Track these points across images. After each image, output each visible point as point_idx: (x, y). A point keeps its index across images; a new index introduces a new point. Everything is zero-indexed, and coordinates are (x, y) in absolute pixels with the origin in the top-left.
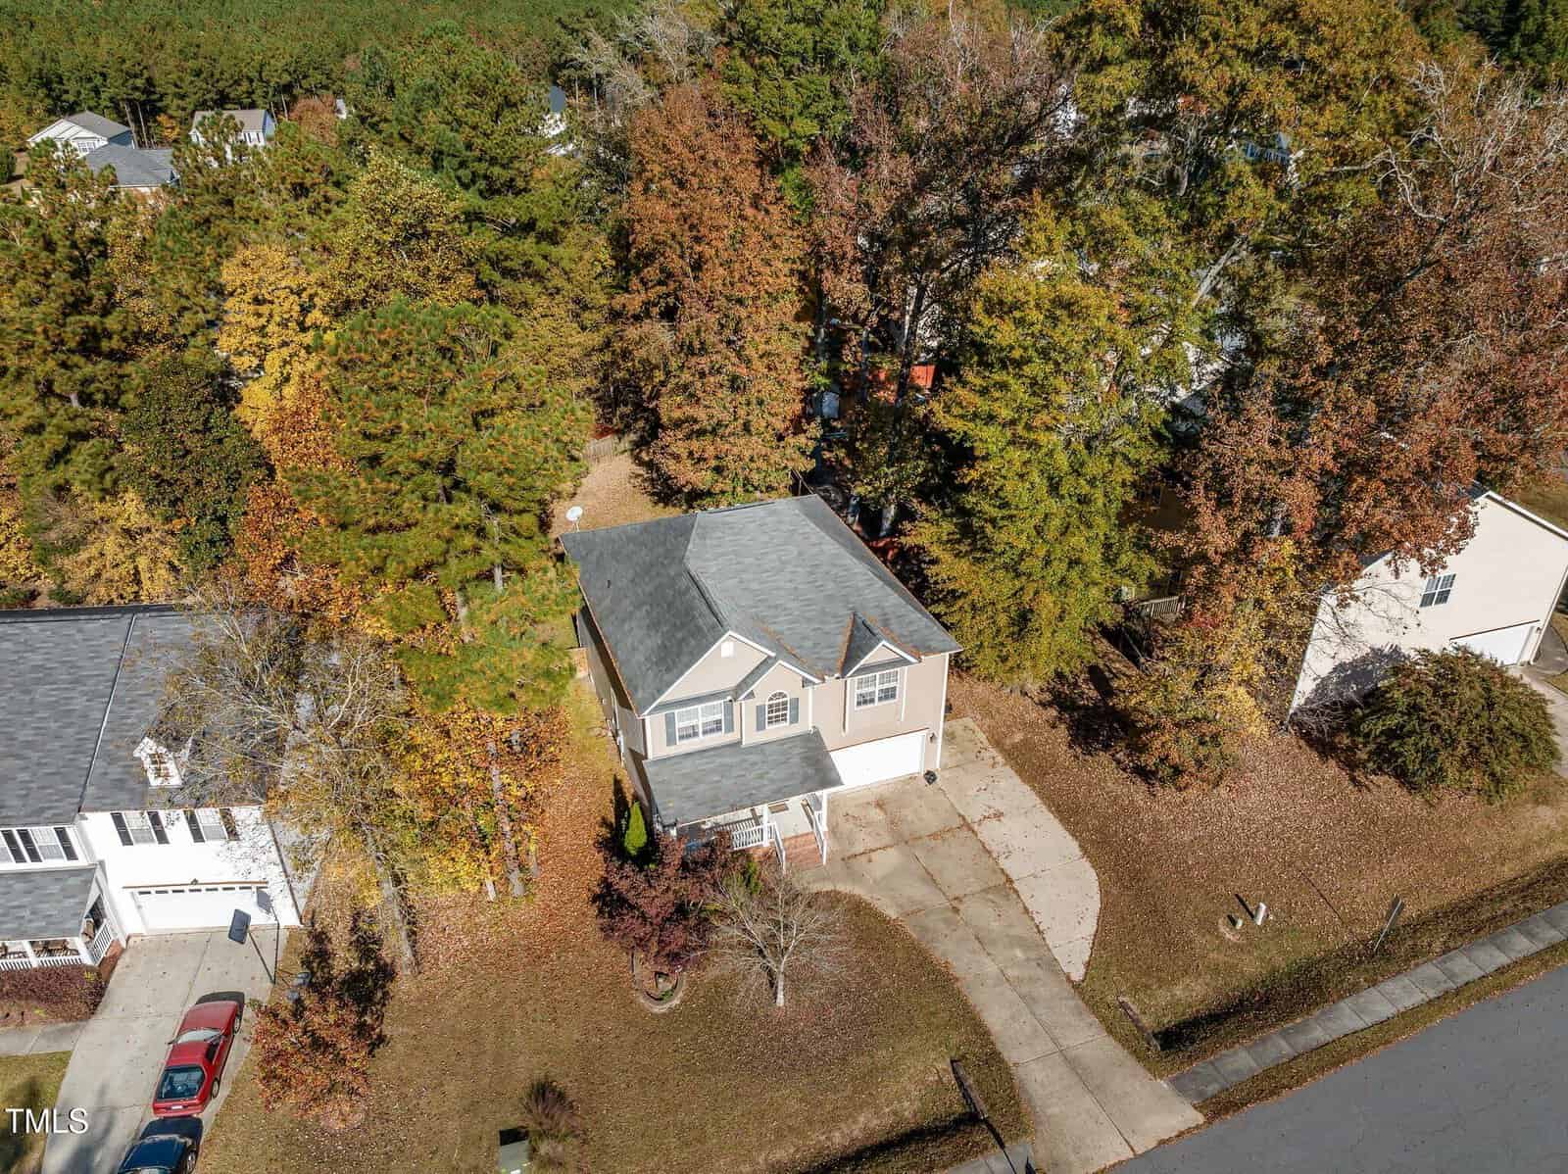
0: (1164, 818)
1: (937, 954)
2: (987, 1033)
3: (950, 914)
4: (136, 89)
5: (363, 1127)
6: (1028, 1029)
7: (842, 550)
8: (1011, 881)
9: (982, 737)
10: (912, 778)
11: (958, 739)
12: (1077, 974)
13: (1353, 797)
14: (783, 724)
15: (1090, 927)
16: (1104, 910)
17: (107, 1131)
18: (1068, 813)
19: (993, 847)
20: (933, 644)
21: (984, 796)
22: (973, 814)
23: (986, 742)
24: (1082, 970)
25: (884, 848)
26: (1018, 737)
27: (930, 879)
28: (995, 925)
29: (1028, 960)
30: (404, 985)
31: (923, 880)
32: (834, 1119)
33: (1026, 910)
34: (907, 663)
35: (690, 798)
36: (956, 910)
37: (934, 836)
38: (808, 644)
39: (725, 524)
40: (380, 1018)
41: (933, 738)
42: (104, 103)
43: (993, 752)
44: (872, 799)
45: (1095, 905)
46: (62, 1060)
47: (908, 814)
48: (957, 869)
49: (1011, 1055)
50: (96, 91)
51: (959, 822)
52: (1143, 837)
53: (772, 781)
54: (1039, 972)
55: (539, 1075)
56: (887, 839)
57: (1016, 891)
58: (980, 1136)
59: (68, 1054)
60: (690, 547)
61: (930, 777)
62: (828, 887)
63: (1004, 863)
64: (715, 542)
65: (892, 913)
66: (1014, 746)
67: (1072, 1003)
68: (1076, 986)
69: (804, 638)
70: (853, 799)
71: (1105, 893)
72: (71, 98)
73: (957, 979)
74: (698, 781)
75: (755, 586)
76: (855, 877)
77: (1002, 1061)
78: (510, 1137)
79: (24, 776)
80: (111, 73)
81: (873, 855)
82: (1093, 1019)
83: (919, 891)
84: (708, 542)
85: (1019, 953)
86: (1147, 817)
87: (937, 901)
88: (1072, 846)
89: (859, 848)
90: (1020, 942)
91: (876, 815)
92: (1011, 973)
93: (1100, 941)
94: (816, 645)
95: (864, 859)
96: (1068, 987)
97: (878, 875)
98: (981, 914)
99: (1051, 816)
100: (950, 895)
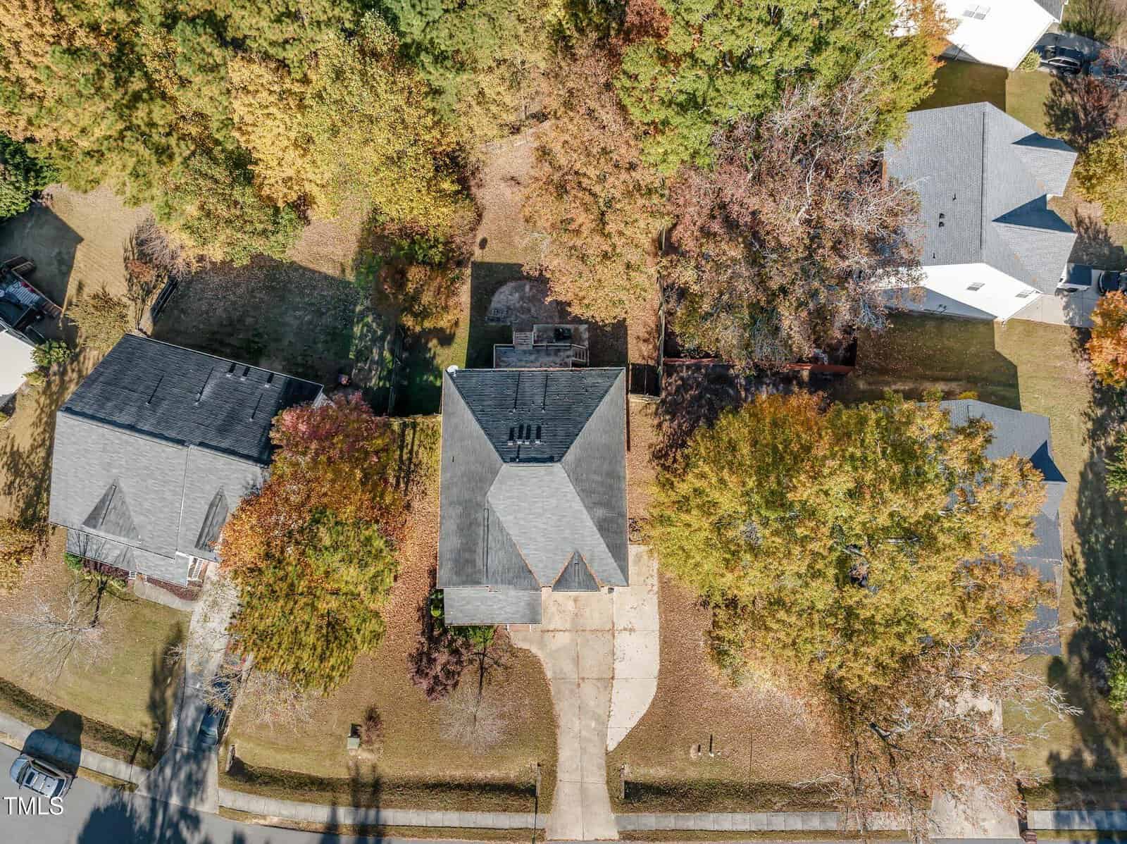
1: (557, 708)
2: (556, 761)
3: (575, 687)
6: (575, 766)
8: (613, 678)
11: (642, 562)
12: (611, 748)
15: (633, 723)
16: (646, 715)
17: (208, 662)
18: (668, 642)
19: (618, 653)
21: (632, 613)
22: (620, 624)
23: (655, 570)
24: (615, 745)
25: (564, 631)
27: (577, 660)
28: (592, 703)
29: (594, 729)
31: (573, 659)
32: (481, 768)
33: (610, 701)
35: (461, 611)
36: (579, 685)
37: (593, 632)
38: (541, 565)
43: (655, 581)
45: (644, 710)
46: (189, 615)
47: (587, 611)
48: (592, 663)
49: (560, 775)
51: (609, 626)
54: (597, 738)
56: (568, 626)
57: (612, 685)
58: (530, 804)
59: (190, 613)
60: (492, 488)
61: (611, 587)
62: (525, 646)
63: (617, 665)
64: (508, 488)
65: (549, 674)
66: (668, 581)
67: (600, 761)
68: (607, 753)
69: (541, 561)
71: (653, 704)
73: (558, 727)
76: (542, 644)
77: (555, 777)
81: (557, 634)
82: (605, 774)
83: (568, 668)
84: (503, 487)
85: (593, 724)
87: (574, 676)
88: (655, 668)
89: (551, 627)
90: (597, 718)
91: (571, 605)
92: (584, 733)
93: (632, 734)
94: (546, 567)
95: (552, 634)
96: (604, 751)
97: (553, 648)
98: (588, 690)
99: (657, 640)
100: (581, 676)
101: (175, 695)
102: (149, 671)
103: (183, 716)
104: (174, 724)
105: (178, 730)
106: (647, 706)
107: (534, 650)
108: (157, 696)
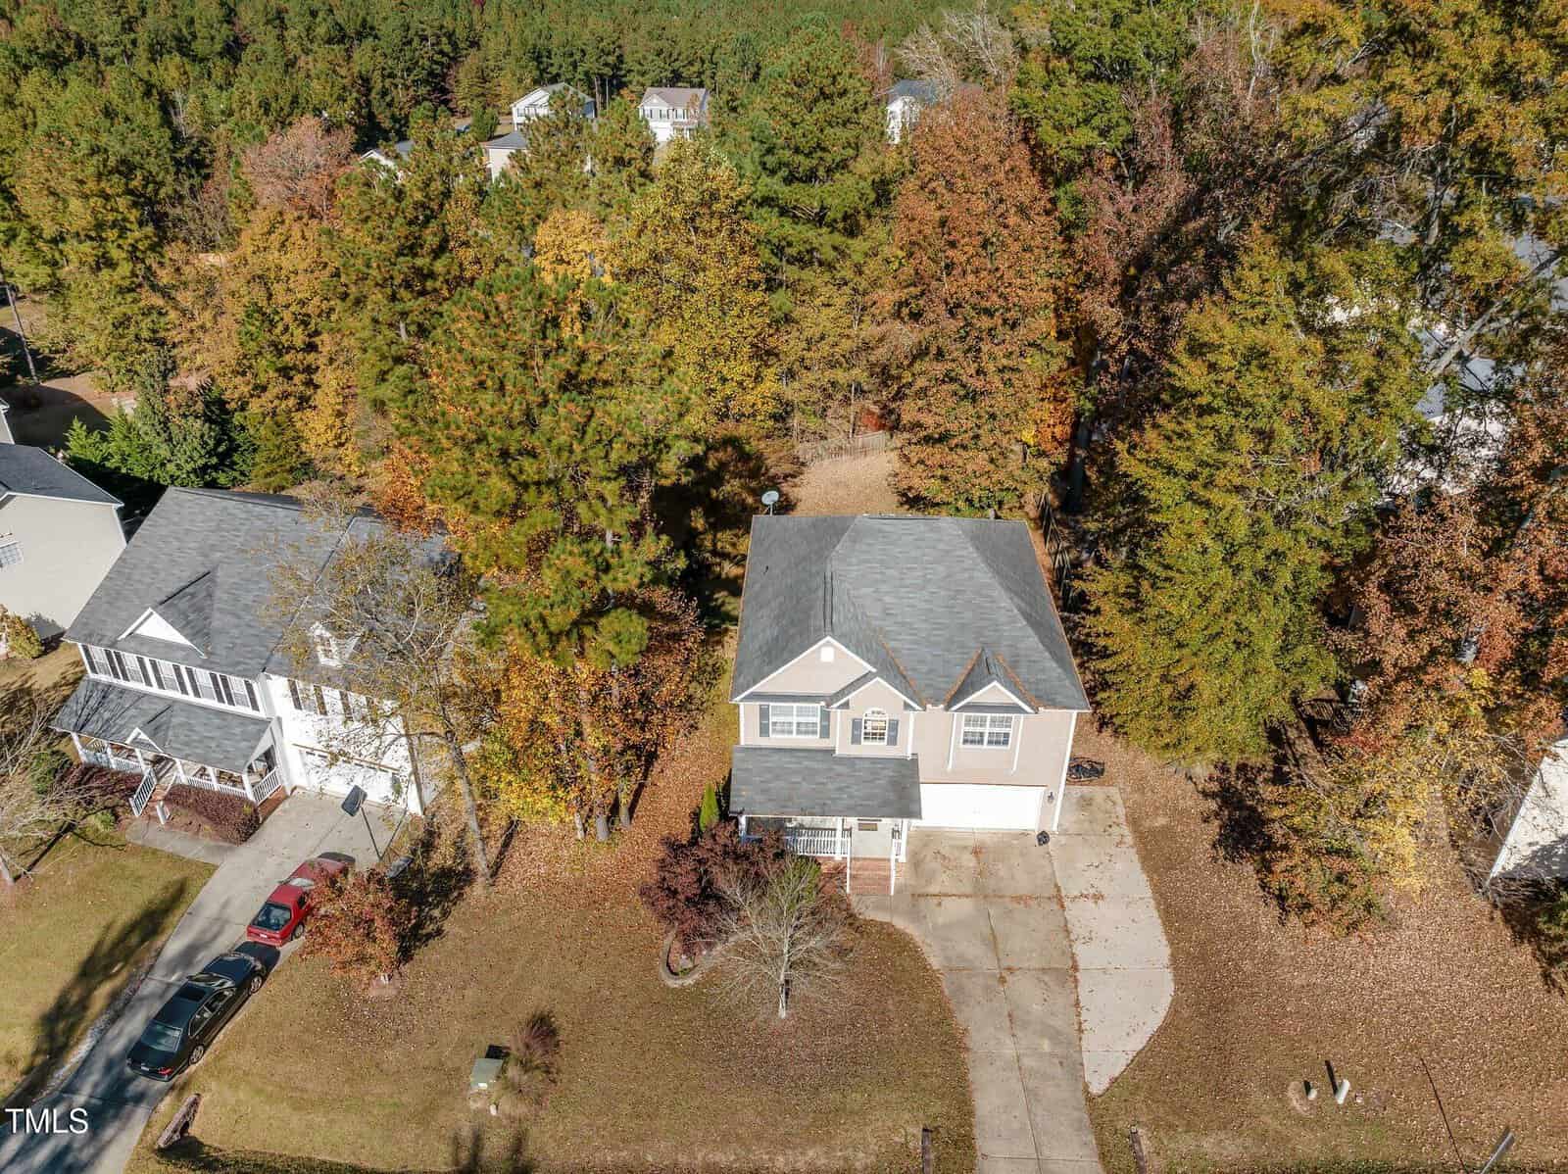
0: (1282, 952)
1: (961, 1018)
2: (971, 1113)
3: (993, 982)
4: (606, 64)
5: (390, 1003)
6: (1016, 1125)
7: (995, 582)
8: (1075, 968)
9: (1121, 811)
10: (1024, 834)
11: (1094, 808)
12: (1097, 1088)
13: (1535, 996)
14: (877, 743)
15: (1138, 1042)
16: (1163, 1030)
17: (215, 937)
18: (1174, 915)
19: (1077, 930)
20: (1059, 698)
21: (1093, 873)
22: (1071, 889)
23: (1122, 819)
24: (1106, 1084)
25: (959, 896)
26: (1161, 821)
27: (993, 941)
28: (1036, 1008)
29: (1052, 1054)
30: (477, 891)
31: (984, 939)
32: (785, 1143)
33: (1077, 1004)
34: (1019, 710)
35: (764, 791)
36: (1002, 980)
37: (1018, 899)
38: (924, 668)
39: (880, 531)
40: (445, 914)
41: (1051, 797)
42: (578, 76)
43: (1126, 830)
44: (971, 843)
45: (1155, 1021)
46: (210, 870)
47: (1002, 870)
48: (1025, 941)
49: (983, 1144)
50: (575, 66)
51: (1053, 892)
52: (1247, 966)
53: (851, 797)
54: (1059, 1069)
55: (544, 1006)
56: (968, 889)
57: (1076, 981)
59: (216, 867)
60: (838, 547)
61: (1043, 838)
63: (1079, 949)
64: (864, 547)
65: (935, 962)
66: (1152, 831)
67: (1076, 1114)
68: (1090, 1099)
69: (922, 662)
70: (951, 839)
71: (1174, 1010)
72: (554, 70)
73: (967, 1049)
74: (777, 777)
75: (888, 599)
76: (916, 916)
77: (971, 1147)
79: (235, 632)
80: (589, 49)
81: (946, 901)
82: (1091, 1139)
83: (972, 949)
84: (857, 547)
85: (1046, 1046)
86: (1262, 946)
87: (989, 964)
88: (1165, 952)
89: (934, 889)
90: (1055, 1036)
91: (969, 861)
92: (1027, 1062)
93: (1140, 1062)
94: (931, 671)
95: (935, 901)
96: (1081, 1097)
97: (940, 920)
98: (1027, 992)
99: (1156, 914)
100: (1005, 963)
101: (114, 996)
102: (84, 953)
103: (110, 1034)
104: (82, 1050)
105: (85, 1062)
106: (1163, 1014)
107: (900, 923)
108: (74, 998)
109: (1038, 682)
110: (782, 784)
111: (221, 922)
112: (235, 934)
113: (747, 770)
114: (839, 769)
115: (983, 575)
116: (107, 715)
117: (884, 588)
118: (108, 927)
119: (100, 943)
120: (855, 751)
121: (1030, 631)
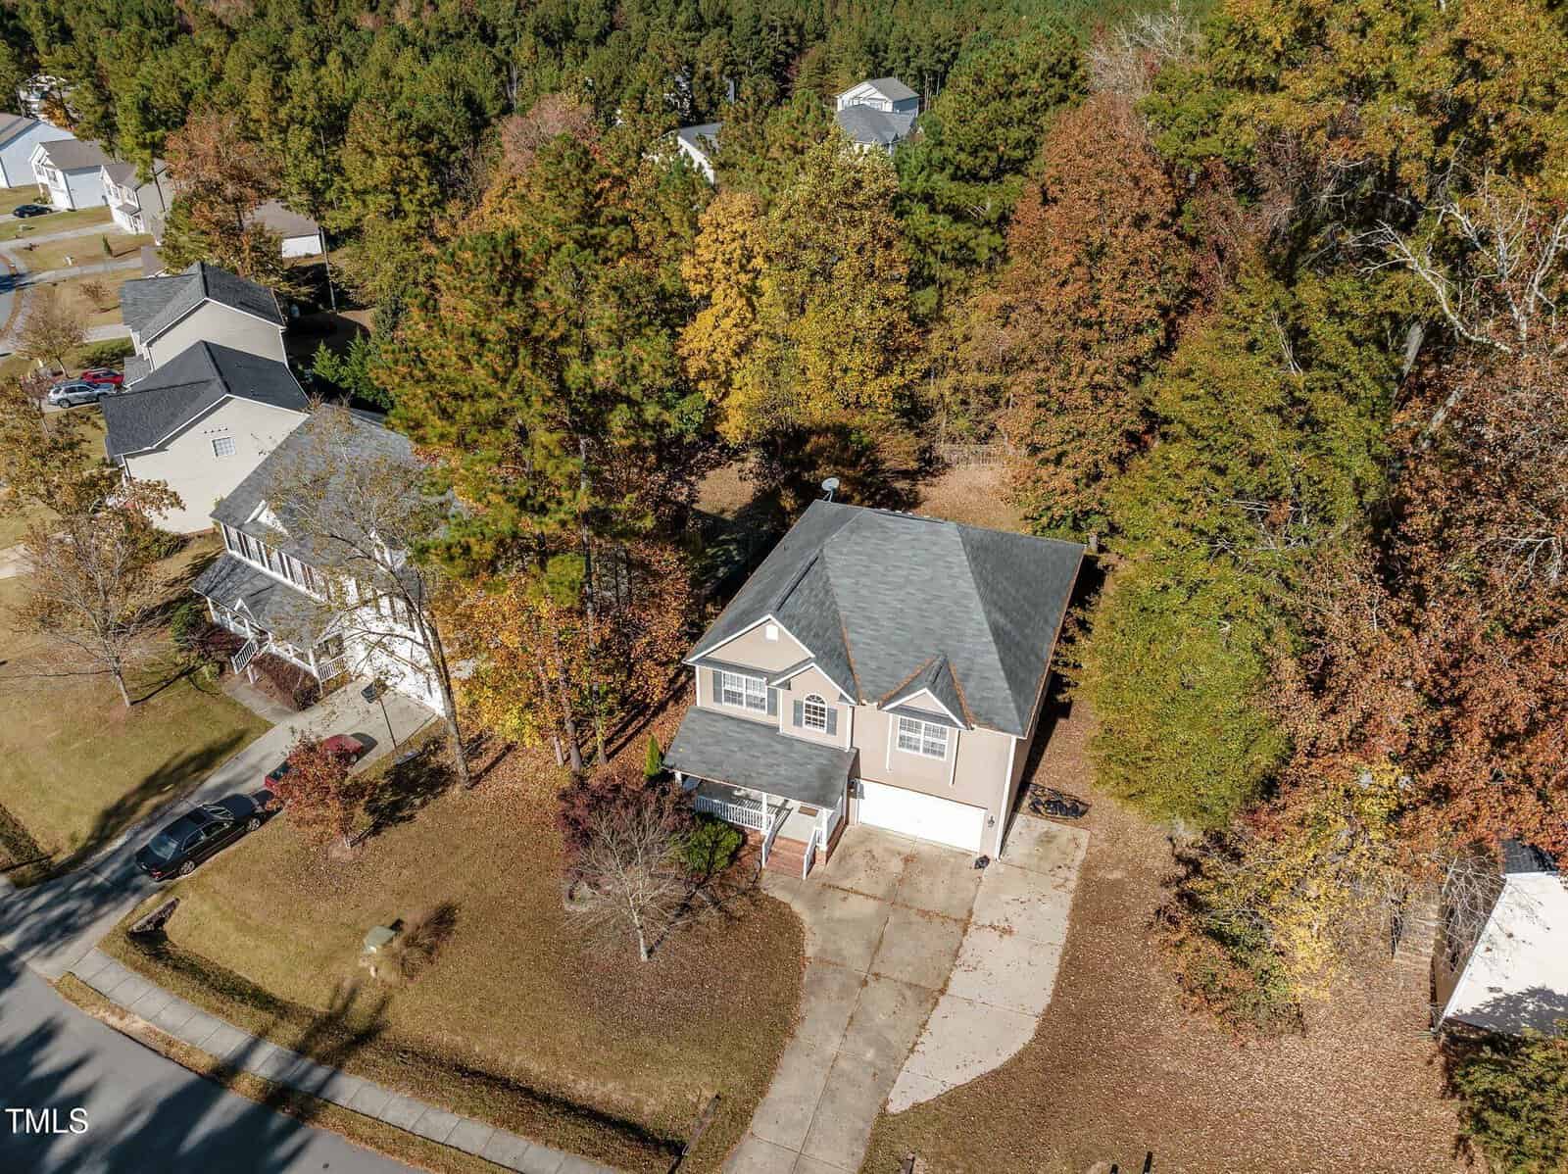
0: (1167, 1033)
1: (803, 1006)
2: (762, 1094)
3: (855, 983)
5: (344, 866)
6: (798, 1116)
7: (974, 592)
8: (942, 992)
9: (1081, 855)
10: (966, 854)
11: (1053, 846)
12: (894, 1108)
13: (1433, 1156)
14: (818, 729)
15: (963, 1078)
16: (996, 1072)
17: (245, 781)
18: (1074, 966)
19: (966, 955)
20: (997, 719)
21: (1018, 908)
22: (983, 916)
23: (1077, 863)
24: (906, 1106)
25: (867, 896)
26: (1117, 875)
27: (876, 947)
28: (881, 1018)
29: (871, 1064)
30: (455, 791)
31: (869, 942)
33: (924, 1025)
34: (953, 724)
35: (701, 753)
36: (865, 983)
37: (924, 913)
38: (873, 665)
39: (881, 526)
40: (424, 804)
41: (992, 822)
43: (1074, 877)
44: (907, 851)
45: (995, 1062)
46: (268, 727)
47: (924, 882)
48: (905, 956)
49: (757, 1125)
51: (964, 915)
52: (1122, 1037)
54: (869, 1081)
55: (456, 900)
56: (879, 893)
57: (936, 1003)
58: (662, 1163)
59: (273, 726)
60: (835, 535)
61: (983, 861)
62: (781, 896)
63: (957, 975)
64: (859, 540)
65: (810, 951)
66: (1100, 883)
67: (861, 1125)
68: (883, 1114)
70: (892, 842)
71: (1019, 1059)
73: (792, 1036)
74: (717, 743)
75: (864, 592)
76: (816, 902)
77: (745, 1124)
78: (397, 926)
81: (853, 898)
82: (862, 1152)
83: (854, 952)
84: (854, 537)
85: (870, 1055)
86: (1149, 1022)
87: (859, 966)
88: (1042, 1000)
89: (847, 884)
90: (883, 1047)
91: (896, 866)
92: (843, 1064)
93: (952, 1098)
94: (880, 668)
95: (842, 894)
96: (876, 1109)
97: (837, 914)
98: (881, 1003)
99: (1057, 961)
100: (875, 969)
101: (157, 808)
102: (153, 769)
103: (141, 836)
104: (117, 844)
105: (115, 853)
106: (1005, 1058)
107: (797, 907)
108: (130, 803)
109: (983, 699)
110: (718, 749)
111: (256, 769)
112: (258, 783)
113: (693, 730)
114: (779, 748)
115: (967, 584)
116: (230, 585)
117: (863, 580)
118: (177, 755)
119: (166, 765)
120: (796, 732)
121: (993, 648)
